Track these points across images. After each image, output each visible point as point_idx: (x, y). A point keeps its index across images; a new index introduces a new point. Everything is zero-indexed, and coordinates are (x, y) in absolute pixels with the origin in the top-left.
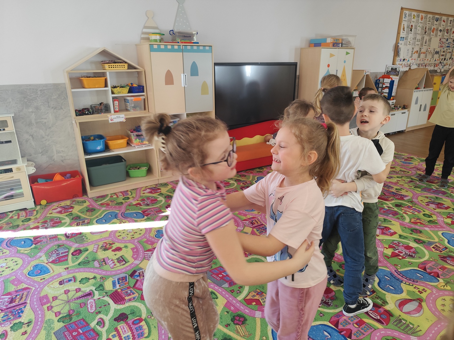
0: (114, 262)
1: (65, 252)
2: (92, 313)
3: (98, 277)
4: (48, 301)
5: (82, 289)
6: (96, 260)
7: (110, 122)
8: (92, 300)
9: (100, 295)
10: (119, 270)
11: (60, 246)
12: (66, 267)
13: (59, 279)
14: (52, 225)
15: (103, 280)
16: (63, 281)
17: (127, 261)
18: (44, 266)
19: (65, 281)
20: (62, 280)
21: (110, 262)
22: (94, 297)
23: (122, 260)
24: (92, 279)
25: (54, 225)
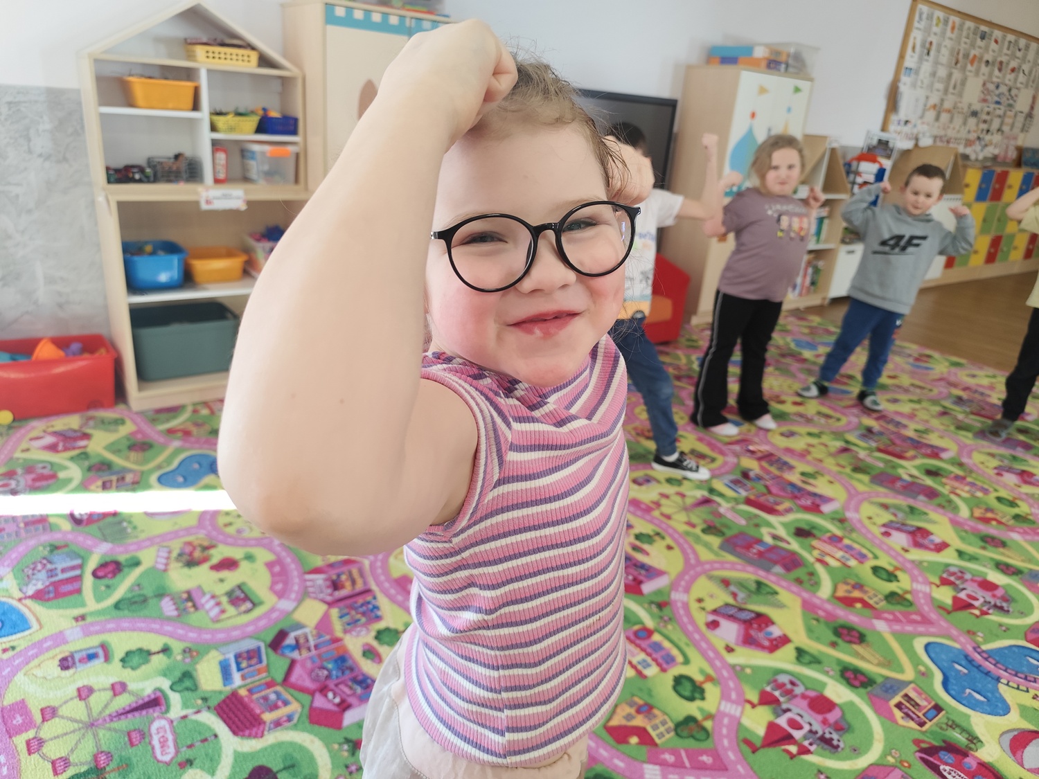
0: (218, 604)
1: (73, 568)
2: (168, 764)
3: (177, 647)
4: (28, 724)
5: (132, 686)
6: (168, 595)
7: (204, 207)
8: (163, 723)
9: (185, 705)
10: (235, 628)
11: (57, 548)
12: (78, 612)
13: (58, 650)
14: (30, 482)
15: (192, 657)
16: (72, 656)
17: (256, 601)
18: (13, 610)
19: (77, 657)
20: (67, 654)
21: (207, 602)
22: (167, 710)
23: (240, 597)
24: (158, 653)
25: (38, 484)
